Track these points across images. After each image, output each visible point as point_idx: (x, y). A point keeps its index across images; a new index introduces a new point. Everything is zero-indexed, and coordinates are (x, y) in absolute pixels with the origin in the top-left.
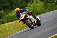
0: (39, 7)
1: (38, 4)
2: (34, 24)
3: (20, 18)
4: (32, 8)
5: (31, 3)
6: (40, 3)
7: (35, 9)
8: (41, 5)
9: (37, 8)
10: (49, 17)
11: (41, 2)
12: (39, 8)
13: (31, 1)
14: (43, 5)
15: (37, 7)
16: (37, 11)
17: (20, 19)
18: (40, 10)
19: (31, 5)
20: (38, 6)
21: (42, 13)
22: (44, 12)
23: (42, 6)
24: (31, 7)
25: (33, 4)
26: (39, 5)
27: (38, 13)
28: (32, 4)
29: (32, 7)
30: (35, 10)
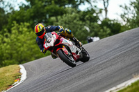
0: (25, 42)
1: (23, 35)
2: (75, 56)
3: (45, 45)
4: (8, 46)
5: (5, 34)
6: (28, 33)
7: (16, 50)
8: (29, 38)
9: (20, 47)
10: (50, 67)
11: (30, 32)
12: (25, 45)
13: (5, 30)
14: (34, 38)
15: (20, 44)
16: (20, 53)
17: (46, 47)
18: (28, 50)
19: (6, 39)
20: (23, 40)
21: (33, 58)
22: (37, 55)
23: (32, 41)
24: (5, 44)
25: (10, 38)
26: (26, 38)
27: (23, 58)
28: (7, 36)
29: (8, 44)
30: (14, 52)
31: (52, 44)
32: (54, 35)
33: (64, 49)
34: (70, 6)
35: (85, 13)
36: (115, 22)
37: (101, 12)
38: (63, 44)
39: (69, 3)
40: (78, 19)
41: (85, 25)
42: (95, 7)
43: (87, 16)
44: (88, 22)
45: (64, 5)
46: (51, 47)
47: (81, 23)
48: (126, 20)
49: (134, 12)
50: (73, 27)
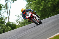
32: (30, 13)
36: (13, 23)
37: (6, 19)
38: (33, 16)
42: (3, 16)
48: (18, 22)
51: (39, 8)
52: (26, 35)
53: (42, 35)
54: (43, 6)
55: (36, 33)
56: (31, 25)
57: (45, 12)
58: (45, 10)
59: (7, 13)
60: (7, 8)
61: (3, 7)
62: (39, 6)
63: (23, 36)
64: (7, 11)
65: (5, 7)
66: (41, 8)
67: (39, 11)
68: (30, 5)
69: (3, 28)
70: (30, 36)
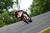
2: (28, 20)
31: (20, 16)
33: (25, 18)
34: (5, 10)
35: (11, 12)
39: (5, 9)
40: (8, 14)
41: (11, 17)
43: (12, 13)
44: (12, 16)
45: (3, 9)
46: (20, 17)
47: (9, 16)
49: (30, 12)
50: (6, 18)
51: (43, 3)
52: (32, 25)
53: (45, 25)
54: (46, 2)
55: (40, 23)
56: (36, 17)
57: (47, 7)
58: (48, 5)
59: (18, 7)
60: (18, 4)
61: (14, 2)
62: (43, 2)
63: (30, 26)
64: (18, 6)
65: (16, 3)
66: (44, 3)
67: (43, 6)
68: (36, 1)
69: (14, 19)
70: (36, 26)
